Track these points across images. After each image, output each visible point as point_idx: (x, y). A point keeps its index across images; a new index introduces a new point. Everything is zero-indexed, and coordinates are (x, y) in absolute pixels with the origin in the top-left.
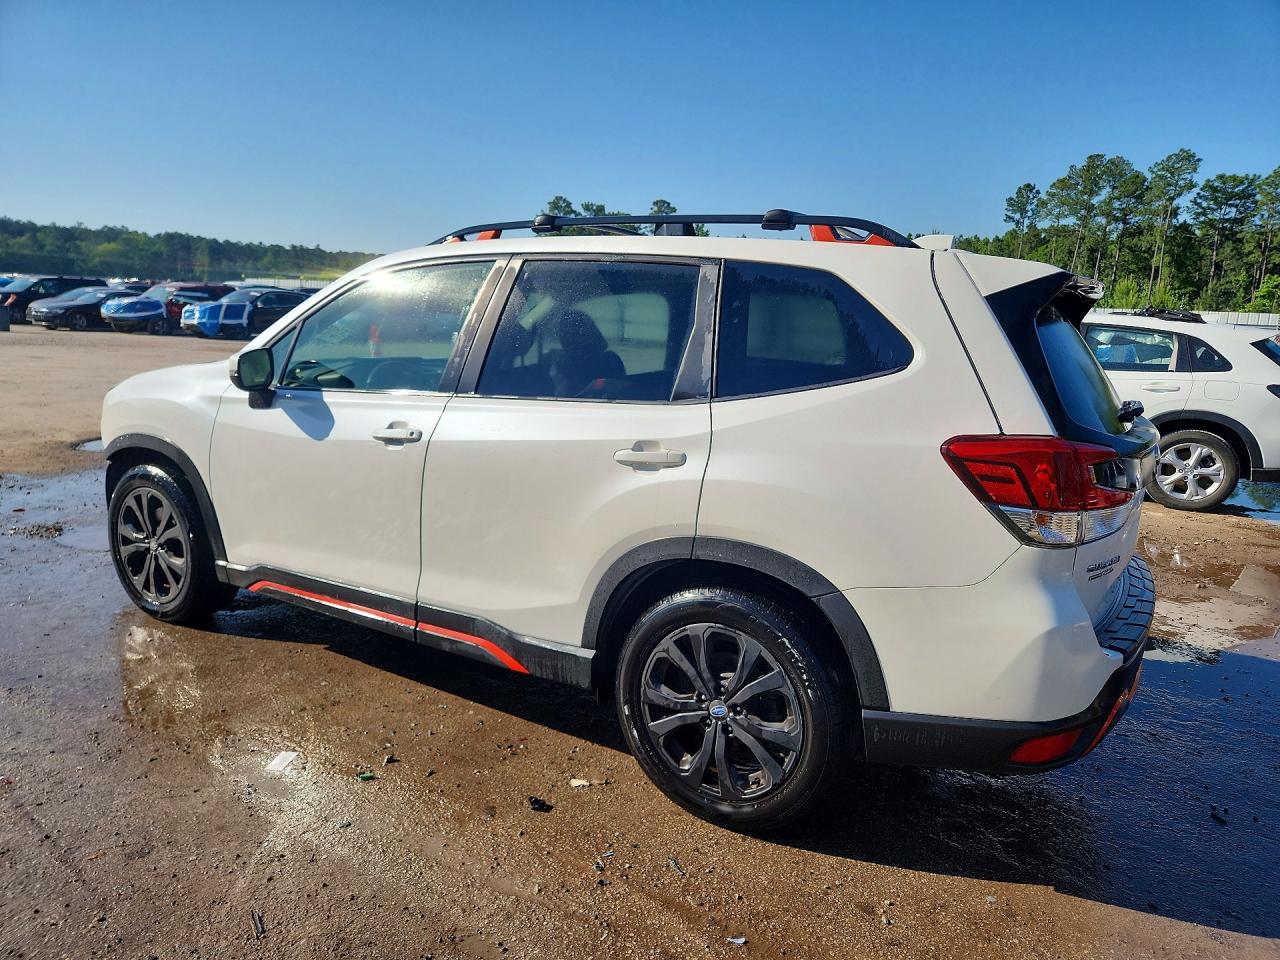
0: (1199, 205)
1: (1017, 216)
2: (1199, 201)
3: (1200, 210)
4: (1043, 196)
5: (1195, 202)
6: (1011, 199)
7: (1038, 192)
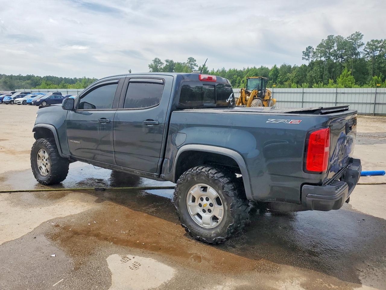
0: (366, 51)
1: (307, 57)
2: (366, 49)
3: (367, 53)
4: (315, 50)
5: (364, 50)
6: (304, 52)
7: (313, 49)
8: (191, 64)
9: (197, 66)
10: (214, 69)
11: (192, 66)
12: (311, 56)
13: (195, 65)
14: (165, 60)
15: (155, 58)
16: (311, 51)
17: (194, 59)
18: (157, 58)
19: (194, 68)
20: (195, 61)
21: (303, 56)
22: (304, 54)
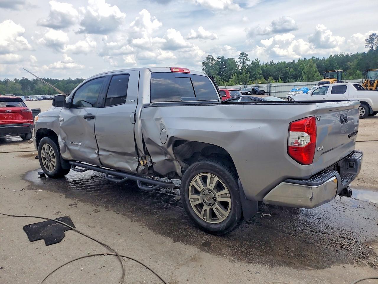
8: (243, 59)
9: (249, 61)
10: (264, 63)
11: (244, 60)
12: (375, 44)
13: (247, 60)
14: (217, 57)
15: (208, 56)
16: (375, 38)
17: (246, 53)
18: (210, 56)
19: (246, 63)
20: (247, 55)
21: (365, 44)
22: (367, 42)
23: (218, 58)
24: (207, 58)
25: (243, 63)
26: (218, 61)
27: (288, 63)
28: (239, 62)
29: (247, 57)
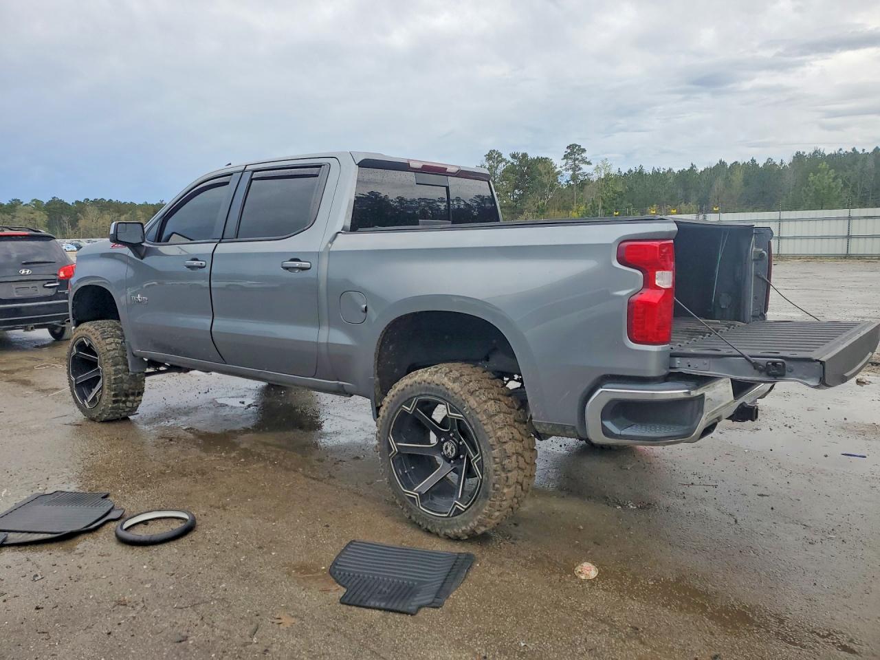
23: (514, 156)
24: (488, 155)
25: (575, 168)
26: (512, 163)
27: (682, 173)
28: (564, 168)
29: (583, 155)
